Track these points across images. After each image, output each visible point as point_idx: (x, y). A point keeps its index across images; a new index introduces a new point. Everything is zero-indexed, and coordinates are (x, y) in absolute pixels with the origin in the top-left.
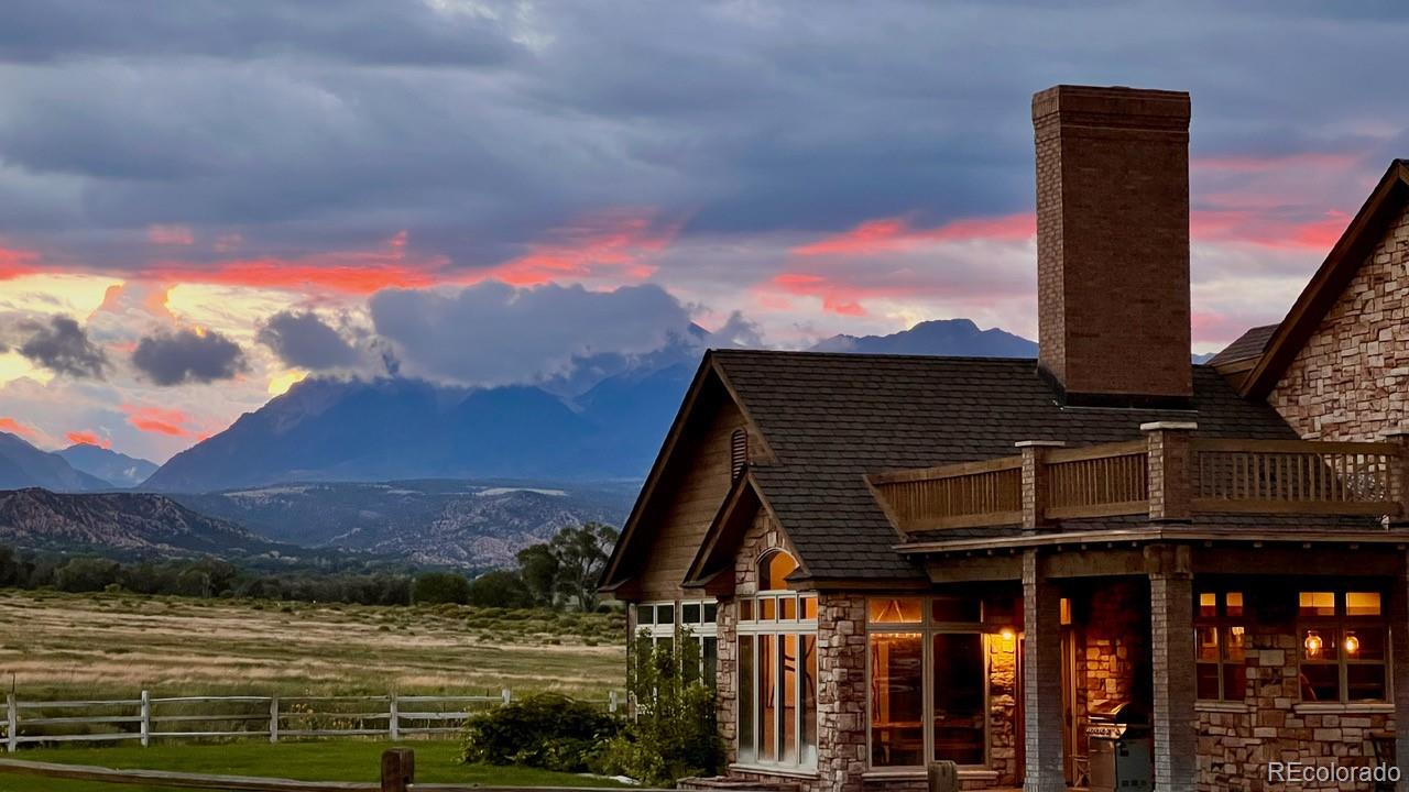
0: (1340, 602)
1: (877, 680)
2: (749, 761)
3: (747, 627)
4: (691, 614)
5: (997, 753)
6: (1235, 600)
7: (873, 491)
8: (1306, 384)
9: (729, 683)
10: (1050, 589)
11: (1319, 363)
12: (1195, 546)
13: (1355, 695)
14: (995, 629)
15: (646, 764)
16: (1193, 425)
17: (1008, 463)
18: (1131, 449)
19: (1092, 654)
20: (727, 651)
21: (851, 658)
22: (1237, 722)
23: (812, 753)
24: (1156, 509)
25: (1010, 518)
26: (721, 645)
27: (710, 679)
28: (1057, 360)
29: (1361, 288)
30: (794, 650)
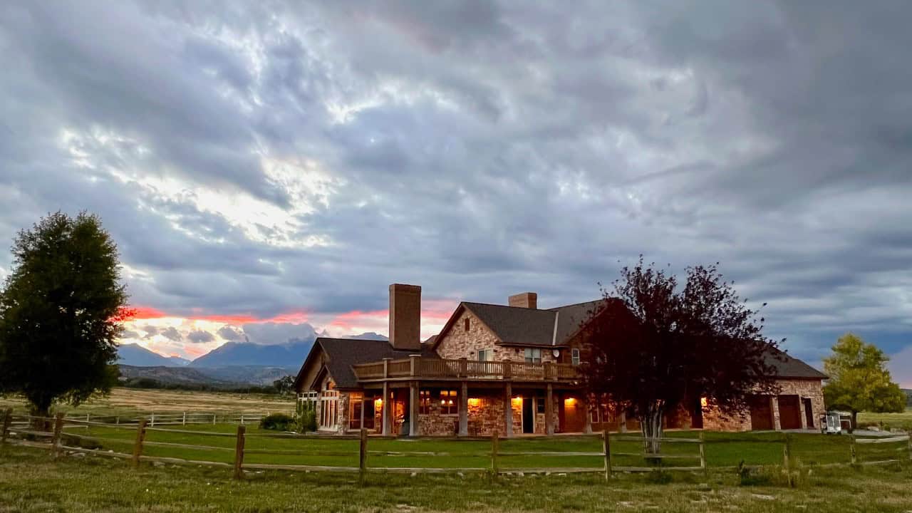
0: (449, 393)
1: (351, 409)
2: (322, 428)
3: (323, 399)
4: (311, 395)
5: (377, 426)
6: (428, 393)
7: (353, 370)
8: (443, 348)
9: (319, 411)
10: (389, 390)
11: (447, 342)
12: (420, 381)
13: (451, 413)
14: (377, 399)
15: (299, 429)
16: (420, 355)
17: (381, 363)
18: (408, 360)
19: (398, 404)
20: (319, 404)
21: (346, 405)
22: (427, 419)
23: (337, 426)
24: (412, 373)
25: (381, 375)
26: (317, 402)
27: (315, 410)
28: (392, 341)
29: (455, 328)
30: (329, 402)
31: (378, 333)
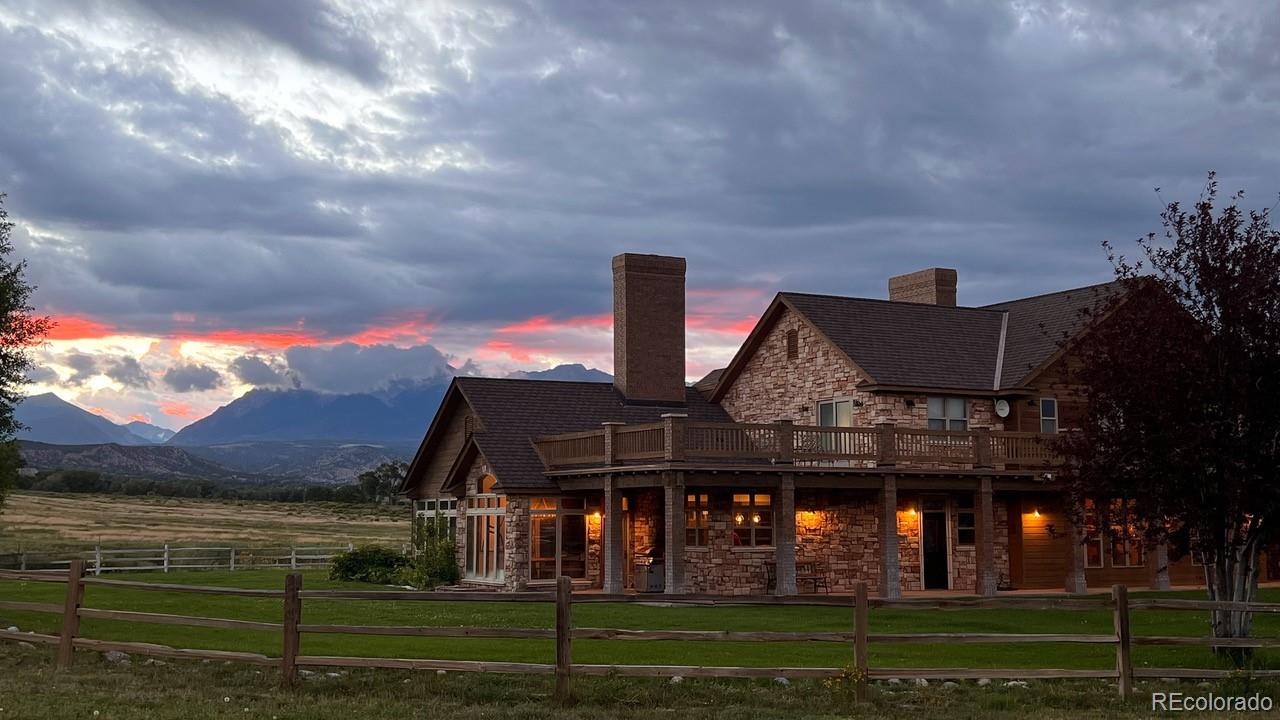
0: (752, 499)
1: (534, 537)
2: (471, 578)
3: (471, 512)
4: (444, 505)
5: (591, 572)
6: (704, 499)
7: (533, 446)
8: (738, 397)
9: (462, 539)
10: (619, 493)
11: (744, 386)
12: (686, 472)
13: (758, 543)
14: (591, 512)
15: (420, 580)
16: (686, 415)
17: (598, 433)
18: (657, 426)
19: (637, 524)
20: (461, 524)
21: (522, 527)
22: (704, 557)
23: (502, 574)
24: (668, 455)
25: (599, 459)
26: (458, 520)
27: (453, 538)
28: (623, 383)
29: (763, 351)
30: (494, 523)
31: (589, 365)
